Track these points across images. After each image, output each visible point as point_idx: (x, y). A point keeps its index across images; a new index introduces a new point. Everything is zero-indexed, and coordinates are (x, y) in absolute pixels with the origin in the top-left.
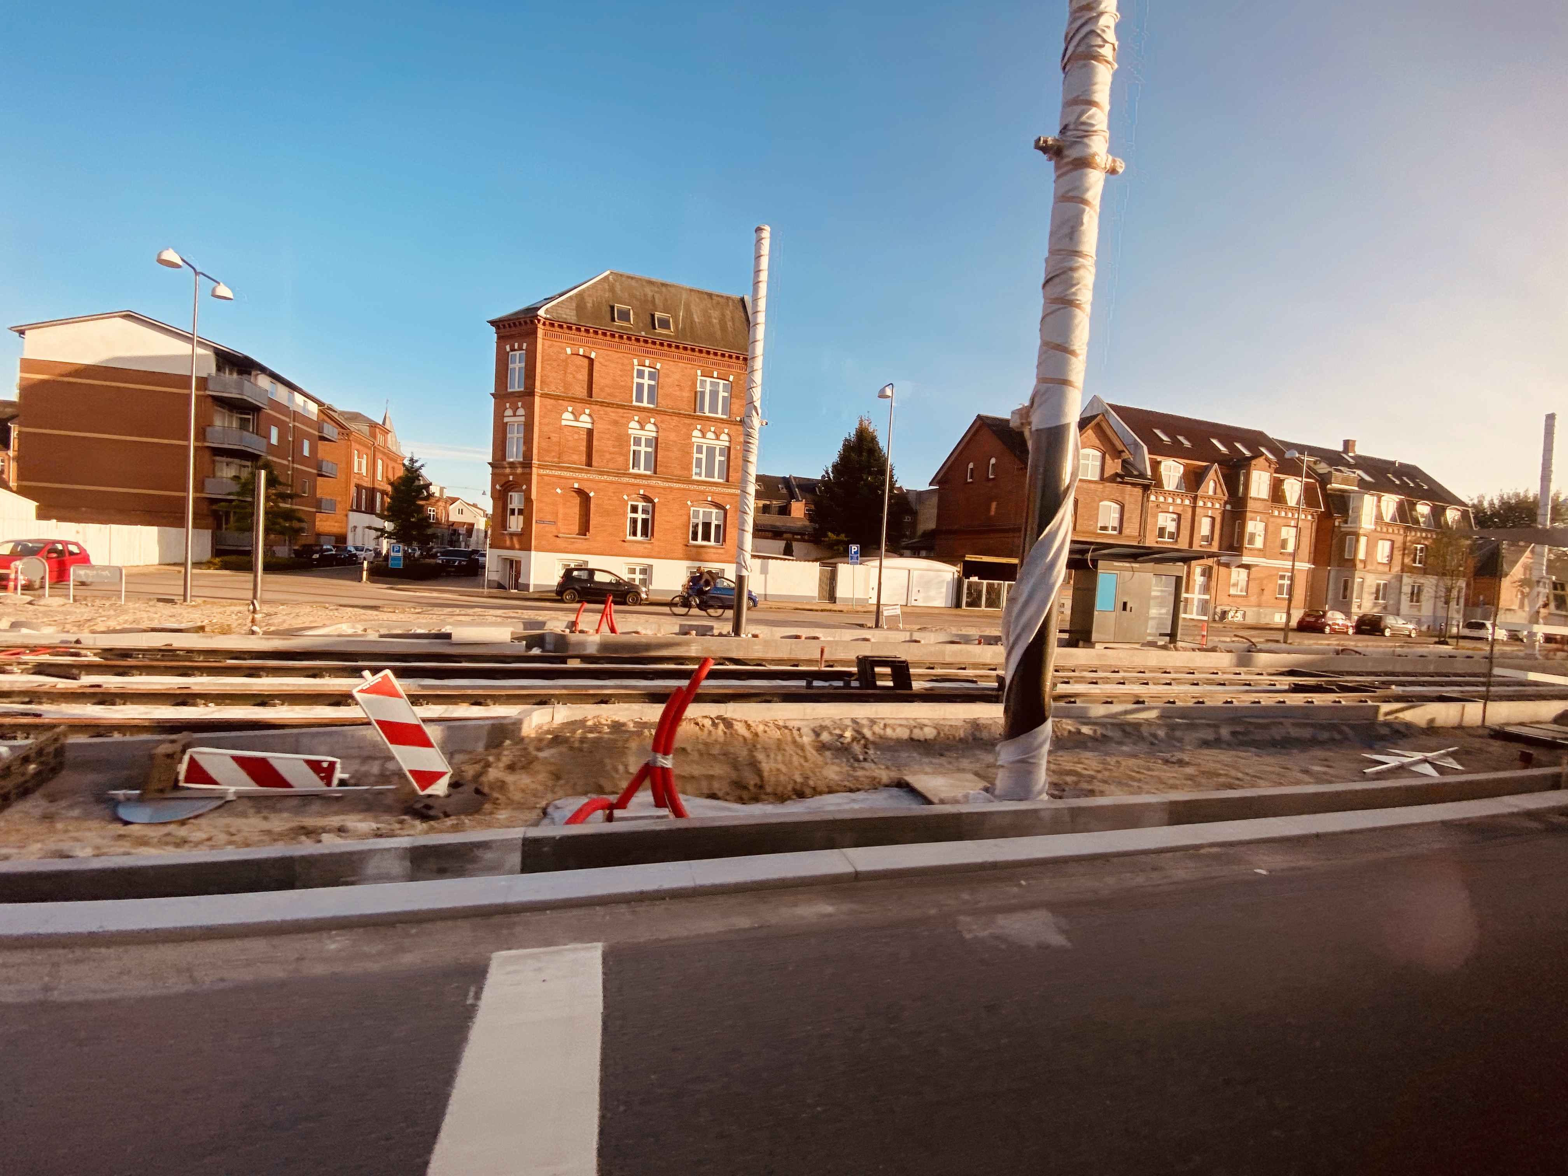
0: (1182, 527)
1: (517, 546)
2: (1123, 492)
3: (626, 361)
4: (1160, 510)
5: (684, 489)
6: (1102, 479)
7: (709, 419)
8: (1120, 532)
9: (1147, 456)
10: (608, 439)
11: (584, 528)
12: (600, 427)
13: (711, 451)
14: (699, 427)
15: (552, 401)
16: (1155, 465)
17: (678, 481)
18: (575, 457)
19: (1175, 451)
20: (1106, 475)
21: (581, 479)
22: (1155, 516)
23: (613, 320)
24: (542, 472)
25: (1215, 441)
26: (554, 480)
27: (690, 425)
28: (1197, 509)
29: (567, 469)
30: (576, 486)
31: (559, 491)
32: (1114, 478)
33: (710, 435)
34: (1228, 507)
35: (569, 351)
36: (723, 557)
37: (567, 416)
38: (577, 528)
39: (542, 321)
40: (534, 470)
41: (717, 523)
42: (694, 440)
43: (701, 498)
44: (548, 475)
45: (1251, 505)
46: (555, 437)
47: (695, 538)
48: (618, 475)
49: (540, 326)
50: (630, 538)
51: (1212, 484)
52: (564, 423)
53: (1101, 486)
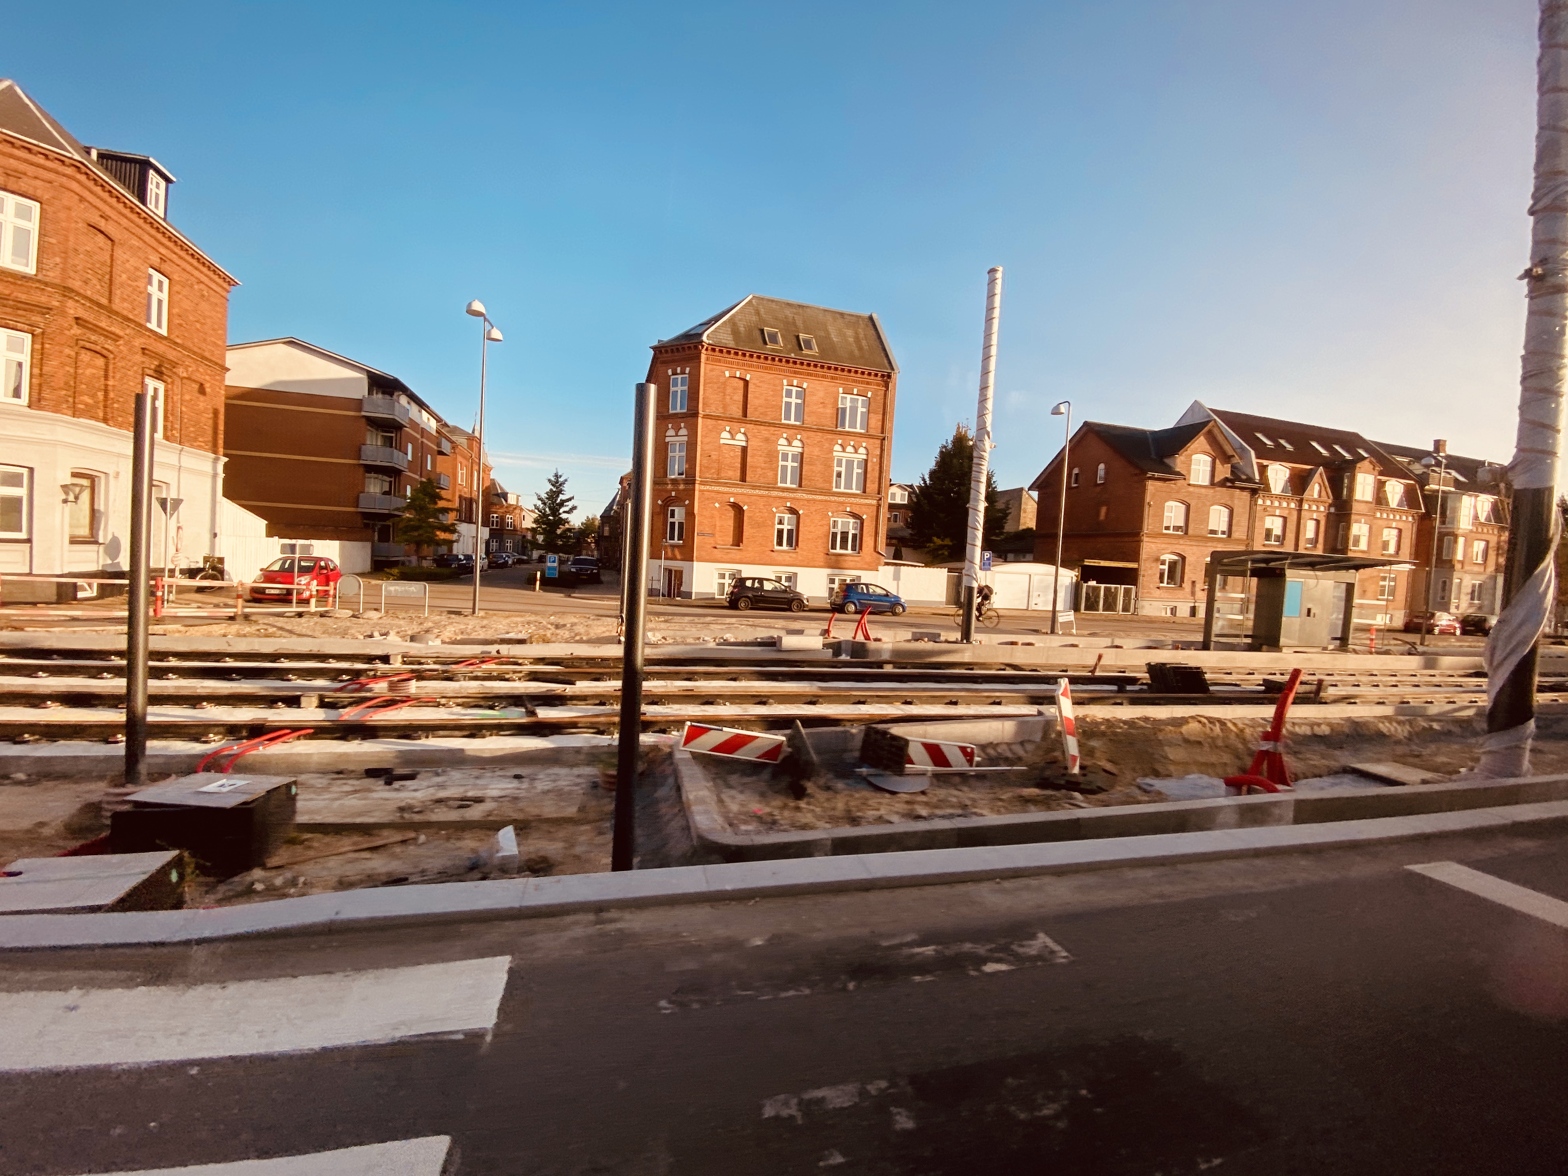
0: (1287, 530)
1: (679, 557)
2: (1232, 497)
3: (777, 382)
4: (1267, 513)
5: (826, 501)
6: (1213, 484)
7: (849, 434)
8: (1230, 536)
9: (1255, 461)
10: (761, 456)
11: (738, 539)
12: (753, 444)
13: (850, 463)
14: (840, 442)
15: (713, 422)
16: (1263, 469)
17: (821, 494)
18: (730, 473)
19: (1278, 455)
20: (1217, 480)
21: (736, 493)
22: (1263, 520)
23: (765, 343)
24: (702, 487)
25: (1314, 444)
26: (713, 494)
27: (832, 440)
28: (1303, 513)
29: (725, 484)
30: (732, 500)
31: (717, 505)
32: (1223, 483)
33: (850, 449)
34: (1332, 510)
35: (727, 374)
36: (859, 565)
37: (725, 435)
38: (731, 540)
39: (706, 346)
40: (697, 486)
41: (854, 532)
42: (835, 454)
43: (840, 509)
44: (708, 491)
45: (1356, 508)
46: (714, 455)
47: (834, 547)
48: (768, 489)
49: (703, 351)
50: (777, 548)
51: (1317, 488)
52: (722, 441)
53: (1212, 491)
